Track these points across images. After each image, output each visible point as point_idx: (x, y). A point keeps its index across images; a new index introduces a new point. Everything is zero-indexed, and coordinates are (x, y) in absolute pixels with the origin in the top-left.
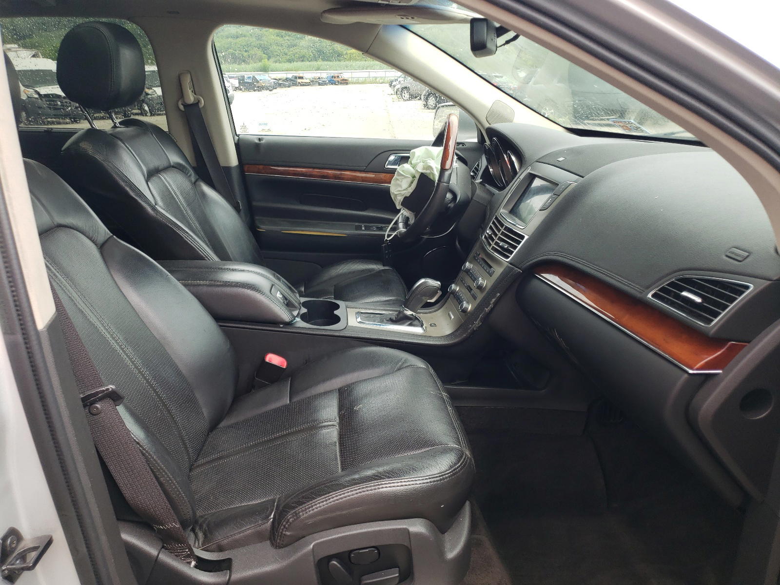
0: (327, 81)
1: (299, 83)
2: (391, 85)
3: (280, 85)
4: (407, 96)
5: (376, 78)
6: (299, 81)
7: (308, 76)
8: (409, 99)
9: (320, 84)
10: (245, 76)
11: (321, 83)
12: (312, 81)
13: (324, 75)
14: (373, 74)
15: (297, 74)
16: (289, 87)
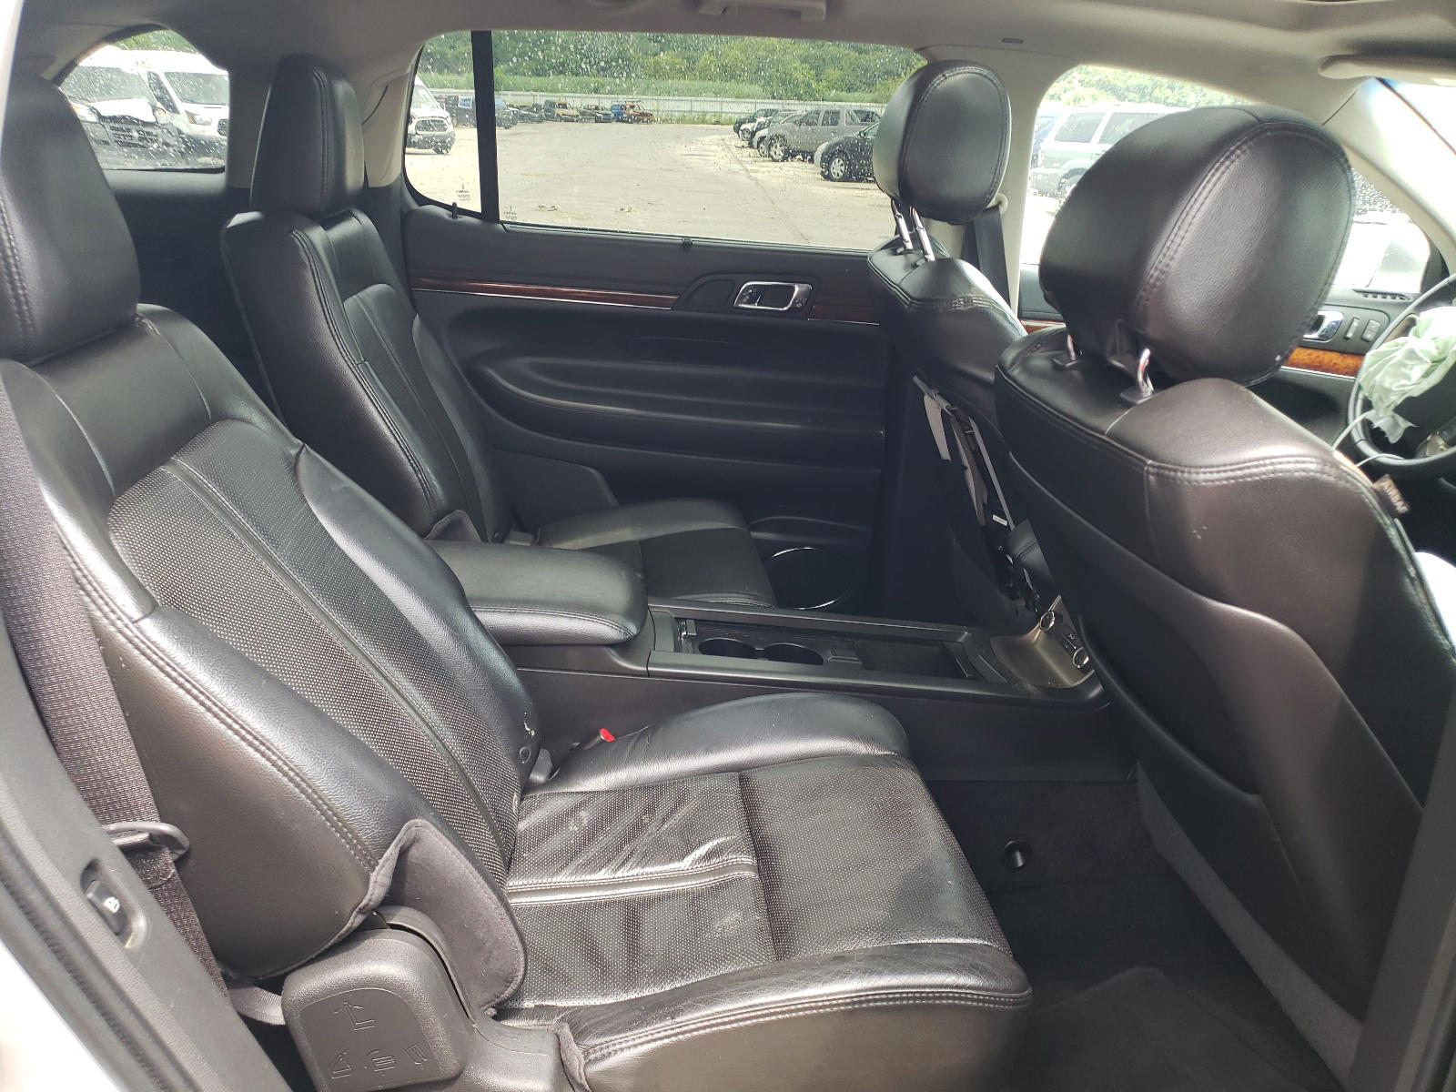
0: (613, 115)
1: (558, 115)
2: (737, 130)
3: (522, 118)
4: (778, 151)
5: (705, 113)
6: (559, 111)
7: (577, 102)
8: (784, 159)
9: (598, 120)
10: (460, 97)
11: (602, 118)
12: (583, 114)
13: (607, 103)
14: (697, 107)
15: (555, 98)
16: (539, 122)
